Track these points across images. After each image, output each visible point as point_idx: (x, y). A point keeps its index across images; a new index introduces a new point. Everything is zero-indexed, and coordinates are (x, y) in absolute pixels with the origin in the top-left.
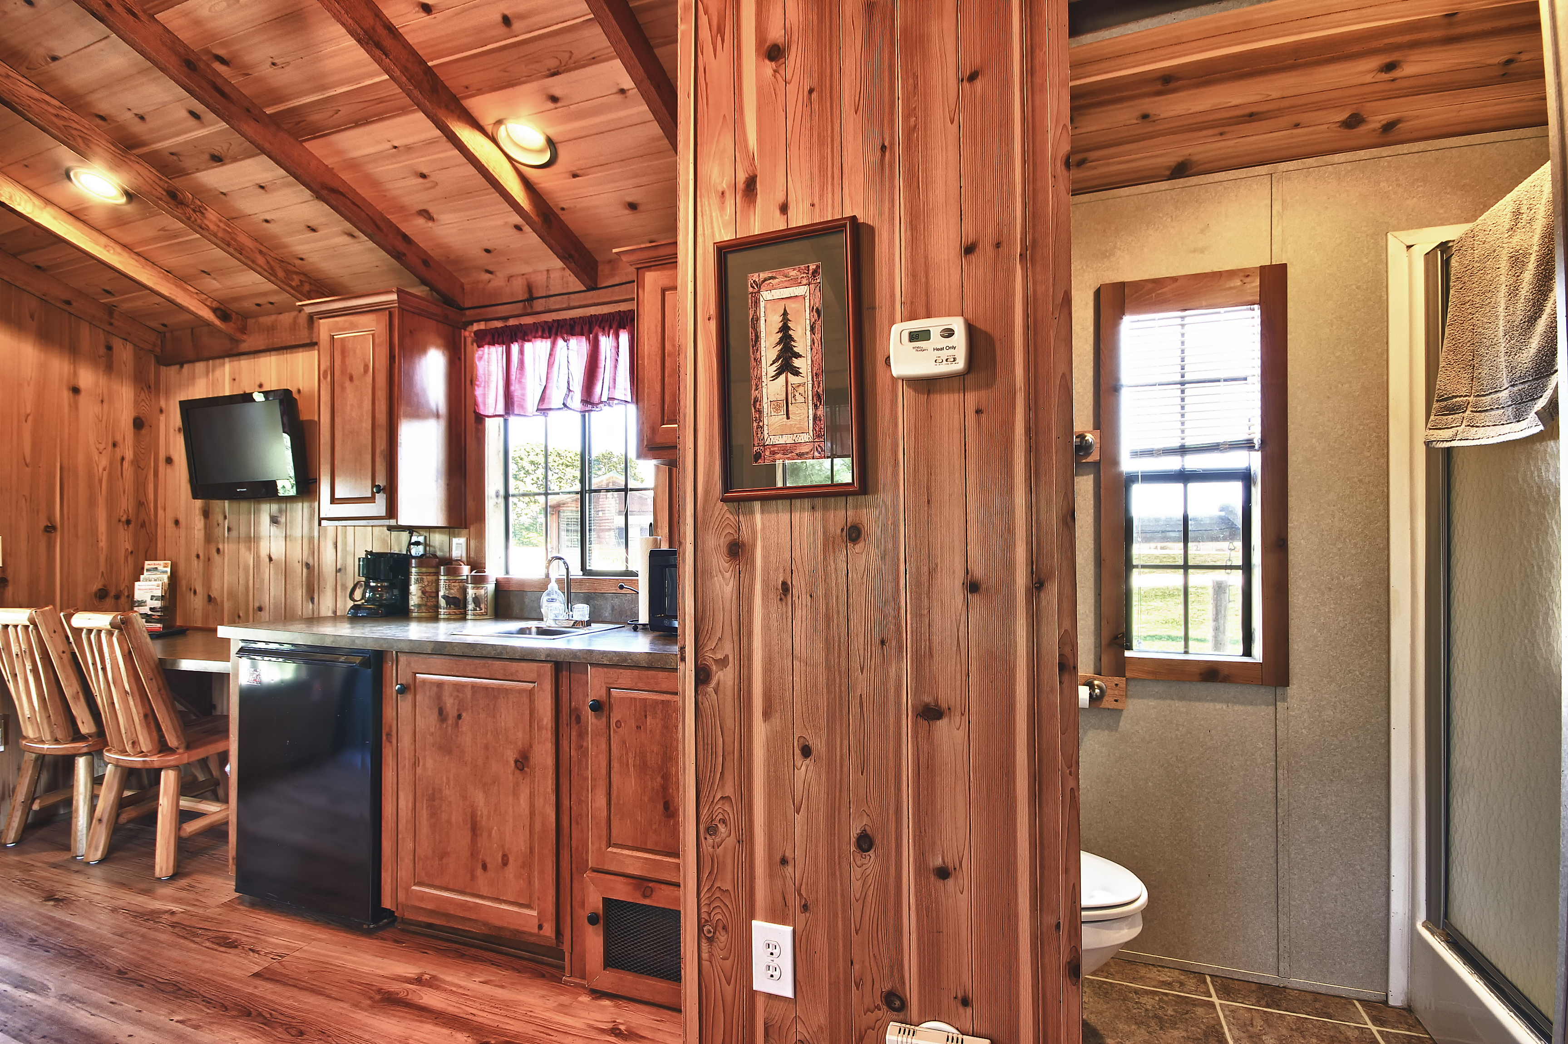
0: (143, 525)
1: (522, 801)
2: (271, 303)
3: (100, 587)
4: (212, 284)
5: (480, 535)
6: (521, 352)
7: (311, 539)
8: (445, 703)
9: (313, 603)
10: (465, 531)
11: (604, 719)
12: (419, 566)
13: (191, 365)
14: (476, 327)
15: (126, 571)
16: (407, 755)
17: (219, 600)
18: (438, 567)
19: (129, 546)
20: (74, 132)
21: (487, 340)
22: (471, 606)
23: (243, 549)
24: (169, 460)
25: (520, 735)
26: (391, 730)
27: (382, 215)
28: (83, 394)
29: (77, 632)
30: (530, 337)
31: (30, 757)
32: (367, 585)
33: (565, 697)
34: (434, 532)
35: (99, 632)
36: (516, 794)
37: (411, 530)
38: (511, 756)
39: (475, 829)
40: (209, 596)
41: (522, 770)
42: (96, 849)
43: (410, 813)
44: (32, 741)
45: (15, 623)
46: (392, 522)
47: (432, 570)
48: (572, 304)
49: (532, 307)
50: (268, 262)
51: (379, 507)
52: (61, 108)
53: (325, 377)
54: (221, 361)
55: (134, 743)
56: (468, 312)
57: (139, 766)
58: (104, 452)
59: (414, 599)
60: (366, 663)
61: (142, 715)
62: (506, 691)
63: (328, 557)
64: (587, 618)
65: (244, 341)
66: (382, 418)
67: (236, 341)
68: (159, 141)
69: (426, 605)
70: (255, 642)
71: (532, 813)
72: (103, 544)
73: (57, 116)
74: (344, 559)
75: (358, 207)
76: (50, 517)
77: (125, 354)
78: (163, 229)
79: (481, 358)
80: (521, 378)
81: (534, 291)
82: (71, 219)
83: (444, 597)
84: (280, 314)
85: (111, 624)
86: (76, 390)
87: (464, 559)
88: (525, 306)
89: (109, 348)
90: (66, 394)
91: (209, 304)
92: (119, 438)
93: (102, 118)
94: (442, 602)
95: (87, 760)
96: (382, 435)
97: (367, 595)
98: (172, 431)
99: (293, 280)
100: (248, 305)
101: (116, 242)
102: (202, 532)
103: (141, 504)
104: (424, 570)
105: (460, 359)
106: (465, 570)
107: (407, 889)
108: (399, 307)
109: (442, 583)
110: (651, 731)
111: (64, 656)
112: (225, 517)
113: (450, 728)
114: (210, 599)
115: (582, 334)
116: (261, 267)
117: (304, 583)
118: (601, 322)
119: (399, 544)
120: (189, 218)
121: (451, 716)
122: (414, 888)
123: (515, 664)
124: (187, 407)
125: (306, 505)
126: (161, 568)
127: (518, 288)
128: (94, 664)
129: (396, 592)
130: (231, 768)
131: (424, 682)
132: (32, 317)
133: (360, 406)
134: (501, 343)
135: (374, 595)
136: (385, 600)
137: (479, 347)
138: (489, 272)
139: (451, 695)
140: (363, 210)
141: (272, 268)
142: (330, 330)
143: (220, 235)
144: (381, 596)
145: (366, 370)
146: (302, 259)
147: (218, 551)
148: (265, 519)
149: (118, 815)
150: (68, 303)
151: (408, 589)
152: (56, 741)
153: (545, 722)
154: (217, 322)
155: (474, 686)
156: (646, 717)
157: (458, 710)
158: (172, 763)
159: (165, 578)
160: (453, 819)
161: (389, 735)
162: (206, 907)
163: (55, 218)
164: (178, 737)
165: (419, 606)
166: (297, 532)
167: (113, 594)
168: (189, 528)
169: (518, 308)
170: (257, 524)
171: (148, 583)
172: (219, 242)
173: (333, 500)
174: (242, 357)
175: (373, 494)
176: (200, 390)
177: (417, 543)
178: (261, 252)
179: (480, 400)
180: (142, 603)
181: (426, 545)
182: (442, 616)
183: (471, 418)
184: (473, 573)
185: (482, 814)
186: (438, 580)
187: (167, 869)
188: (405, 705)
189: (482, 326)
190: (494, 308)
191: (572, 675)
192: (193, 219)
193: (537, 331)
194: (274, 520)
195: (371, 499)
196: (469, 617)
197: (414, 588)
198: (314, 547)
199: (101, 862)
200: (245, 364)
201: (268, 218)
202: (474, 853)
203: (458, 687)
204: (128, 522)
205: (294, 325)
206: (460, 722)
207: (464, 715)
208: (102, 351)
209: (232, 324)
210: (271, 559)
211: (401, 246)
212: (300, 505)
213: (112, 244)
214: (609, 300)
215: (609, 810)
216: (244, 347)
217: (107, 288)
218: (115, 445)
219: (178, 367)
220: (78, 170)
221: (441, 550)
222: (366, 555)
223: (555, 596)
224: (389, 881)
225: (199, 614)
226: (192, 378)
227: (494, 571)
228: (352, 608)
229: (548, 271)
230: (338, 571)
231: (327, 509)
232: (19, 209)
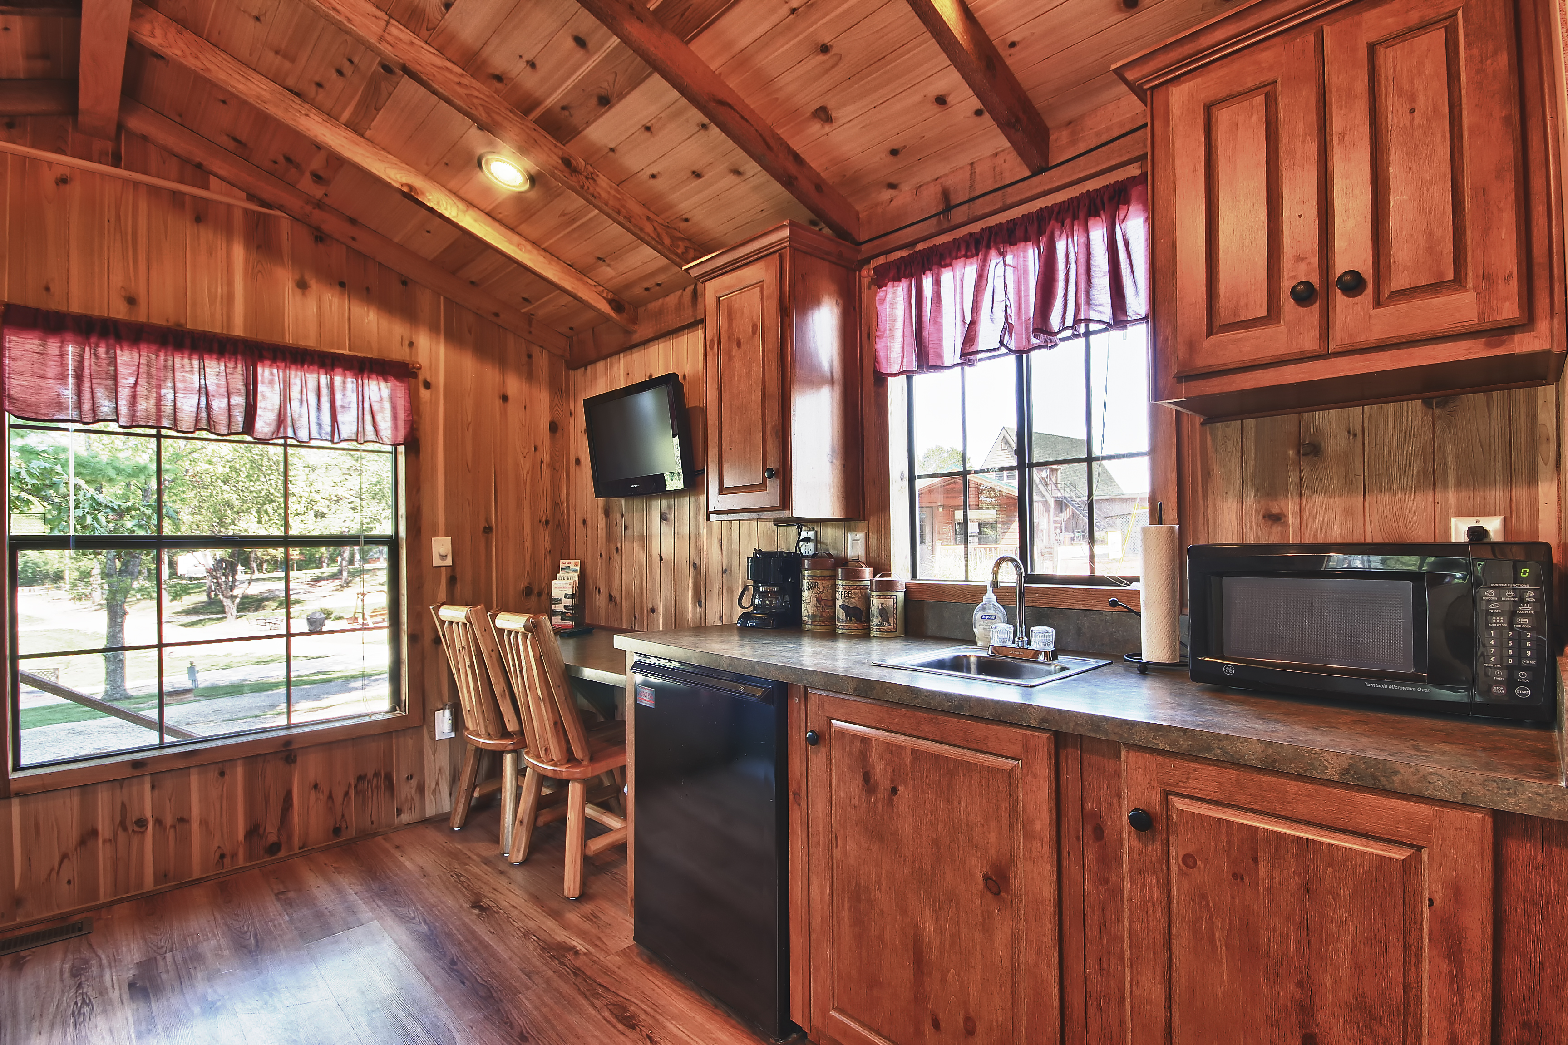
0: (558, 525)
1: (997, 944)
2: (659, 285)
3: (526, 584)
4: (607, 272)
5: (884, 528)
6: (937, 283)
7: (697, 536)
8: (874, 767)
9: (700, 607)
10: (862, 524)
11: (1157, 845)
12: (812, 567)
13: (593, 366)
14: (874, 264)
15: (546, 570)
16: (821, 829)
17: (618, 601)
18: (834, 568)
19: (548, 546)
20: (475, 101)
21: (891, 275)
22: (876, 620)
23: (637, 549)
24: (578, 462)
25: (993, 837)
26: (800, 789)
27: (772, 130)
28: (510, 401)
29: (500, 631)
30: (948, 261)
31: (471, 748)
32: (756, 590)
33: (1072, 792)
34: (826, 526)
35: (517, 633)
36: (986, 929)
37: (801, 523)
38: (978, 868)
39: (919, 960)
40: (611, 595)
41: (997, 894)
42: (519, 851)
43: (825, 908)
44: (471, 733)
45: (457, 620)
46: (786, 514)
47: (827, 573)
48: (1009, 201)
49: (949, 220)
50: (655, 229)
51: (768, 497)
52: (462, 75)
53: (712, 348)
54: (617, 356)
55: (546, 750)
56: (864, 247)
57: (550, 774)
58: (527, 456)
59: (808, 609)
60: (768, 697)
61: (552, 722)
62: (970, 767)
63: (714, 557)
64: (1052, 648)
65: (635, 332)
66: (773, 387)
67: (628, 333)
68: (551, 94)
69: (821, 616)
70: (648, 656)
71: (1015, 968)
72: (528, 544)
73: (459, 84)
74: (730, 559)
75: (747, 121)
76: (488, 520)
77: (542, 361)
78: (563, 214)
79: (883, 300)
80: (936, 317)
81: (952, 196)
82: (489, 219)
83: (842, 607)
84: (667, 296)
85: (524, 627)
86: (505, 398)
87: (863, 559)
88: (939, 222)
89: (530, 356)
90: (498, 402)
91: (605, 295)
92: (539, 443)
93: (499, 78)
94: (841, 614)
95: (512, 756)
96: (774, 406)
97: (757, 601)
98: (579, 431)
99: (678, 247)
100: (638, 290)
101: (527, 239)
102: (604, 530)
103: (556, 505)
104: (818, 572)
105: (855, 308)
106: (867, 573)
107: (824, 1013)
108: (790, 246)
109: (840, 589)
110: (1268, 889)
111: (493, 654)
112: (622, 516)
113: (880, 805)
114: (611, 598)
115: (1026, 239)
116: (649, 235)
117: (692, 585)
118: (1058, 213)
119: (787, 540)
120: (582, 187)
121: (881, 787)
122: (833, 1013)
123: (982, 726)
124: (591, 405)
125: (692, 499)
126: (572, 567)
127: (930, 200)
128: (514, 665)
129: (786, 598)
130: (629, 789)
131: (842, 733)
132: (470, 332)
133: (749, 375)
134: (909, 276)
135: (763, 601)
136: (775, 607)
137: (880, 287)
138: (892, 186)
139: (881, 758)
140: (752, 125)
141: (659, 235)
142: (716, 292)
143: (611, 202)
144: (771, 602)
145: (754, 332)
146: (687, 220)
147: (617, 549)
148: (656, 516)
149: (536, 818)
150: (497, 315)
151: (800, 596)
152: (489, 736)
153: (1038, 826)
154: (613, 314)
155: (915, 752)
156: (1256, 860)
157: (892, 781)
158: (578, 776)
159: (575, 576)
160: (887, 937)
161: (795, 794)
162: (607, 952)
163: (476, 221)
164: (582, 749)
165: (813, 617)
166: (685, 530)
167: (536, 592)
168: (594, 528)
169: (930, 226)
170: (649, 520)
171: (563, 581)
172: (610, 211)
173: (722, 491)
174: (634, 350)
175: (764, 480)
176: (600, 388)
177: (807, 540)
178: (648, 218)
179: (881, 354)
180: (558, 601)
181: (817, 541)
182: (841, 631)
183: (869, 380)
184: (877, 578)
185: (930, 943)
186: (835, 585)
187: (574, 889)
188: (817, 761)
189: (882, 260)
190: (897, 234)
191: (1085, 756)
192: (586, 187)
193: (959, 249)
194: (664, 517)
195: (762, 487)
196: (874, 634)
197: (806, 595)
198: (700, 548)
199: (523, 863)
200: (636, 356)
201: (655, 172)
202: (919, 997)
203: (892, 749)
204: (547, 522)
205: (679, 306)
206: (895, 798)
207: (901, 789)
208: (524, 359)
209: (625, 315)
210: (661, 559)
211: (793, 169)
212: (687, 499)
213: (523, 242)
214: (1067, 180)
215: (1169, 1009)
216: (636, 338)
217: (525, 296)
218: (535, 449)
219: (583, 369)
220: (489, 156)
221: (834, 548)
222: (755, 554)
223: (992, 612)
224: (800, 988)
225: (603, 612)
226: (594, 378)
227: (900, 573)
228: (741, 616)
229: (972, 164)
230: (725, 571)
231: (716, 501)
232: (447, 214)
